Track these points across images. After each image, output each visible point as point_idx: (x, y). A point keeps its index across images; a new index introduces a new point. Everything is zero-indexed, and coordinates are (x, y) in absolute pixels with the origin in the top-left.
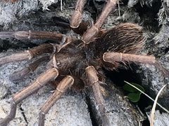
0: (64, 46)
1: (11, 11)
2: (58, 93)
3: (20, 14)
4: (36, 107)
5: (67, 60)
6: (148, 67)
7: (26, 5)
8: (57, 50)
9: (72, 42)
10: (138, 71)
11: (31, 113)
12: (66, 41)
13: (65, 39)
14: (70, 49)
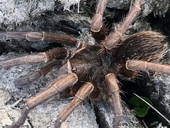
0: (78, 51)
1: (25, 9)
2: (77, 100)
3: (33, 14)
4: (45, 115)
5: (83, 66)
6: (161, 79)
7: (41, 5)
8: (70, 55)
9: (87, 48)
10: (148, 84)
11: (39, 121)
12: (81, 47)
13: (79, 44)
14: (86, 55)
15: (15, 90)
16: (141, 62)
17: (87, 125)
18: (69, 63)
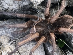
0: (38, 22)
1: (17, 5)
2: (39, 44)
3: (20, 6)
4: (24, 48)
5: (41, 29)
7: (24, 3)
10: (65, 35)
11: (22, 50)
12: (39, 20)
13: (39, 19)
15: (11, 37)
16: (65, 29)
17: (41, 52)
18: (34, 27)
